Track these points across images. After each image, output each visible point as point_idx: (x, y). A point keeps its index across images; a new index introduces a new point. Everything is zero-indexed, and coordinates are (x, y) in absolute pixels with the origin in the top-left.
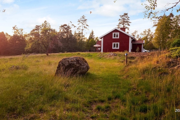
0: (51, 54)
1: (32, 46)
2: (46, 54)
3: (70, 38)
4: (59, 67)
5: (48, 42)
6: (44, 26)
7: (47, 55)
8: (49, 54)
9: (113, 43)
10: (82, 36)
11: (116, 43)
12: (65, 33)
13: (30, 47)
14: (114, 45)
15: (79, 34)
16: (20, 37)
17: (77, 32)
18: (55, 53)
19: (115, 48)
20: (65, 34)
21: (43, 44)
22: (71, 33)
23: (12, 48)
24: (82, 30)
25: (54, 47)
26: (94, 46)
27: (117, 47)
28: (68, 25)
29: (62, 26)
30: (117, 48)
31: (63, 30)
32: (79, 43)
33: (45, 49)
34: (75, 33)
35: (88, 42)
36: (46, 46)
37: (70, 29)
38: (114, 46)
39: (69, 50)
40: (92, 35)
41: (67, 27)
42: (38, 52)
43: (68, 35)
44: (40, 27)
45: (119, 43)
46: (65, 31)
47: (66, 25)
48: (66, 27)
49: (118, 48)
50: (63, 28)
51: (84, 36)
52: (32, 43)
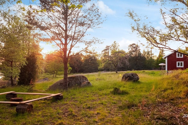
0: (120, 72)
1: (104, 65)
2: (115, 72)
3: (139, 56)
4: (123, 78)
5: (117, 62)
6: (114, 46)
7: (117, 72)
8: (118, 72)
9: (177, 62)
10: (151, 54)
11: (180, 62)
12: (134, 51)
13: (103, 66)
14: (179, 63)
15: (148, 52)
16: (93, 57)
17: (146, 51)
18: (124, 71)
19: (180, 66)
20: (134, 53)
21: (113, 64)
22: (140, 52)
23: (86, 67)
24: (151, 48)
25: (122, 66)
26: (160, 65)
27: (181, 65)
28: (136, 44)
29: (131, 46)
30: (181, 67)
31: (132, 49)
32: (148, 61)
33: (114, 67)
34: (144, 52)
35: (158, 60)
36: (115, 65)
37: (138, 48)
38: (179, 65)
39: (137, 68)
40: (162, 53)
41: (136, 46)
42: (108, 70)
43: (136, 54)
44: (109, 47)
45: (183, 62)
46: (134, 49)
47: (134, 44)
48: (134, 46)
49: (183, 67)
50: (131, 47)
51: (153, 54)
52: (104, 63)
